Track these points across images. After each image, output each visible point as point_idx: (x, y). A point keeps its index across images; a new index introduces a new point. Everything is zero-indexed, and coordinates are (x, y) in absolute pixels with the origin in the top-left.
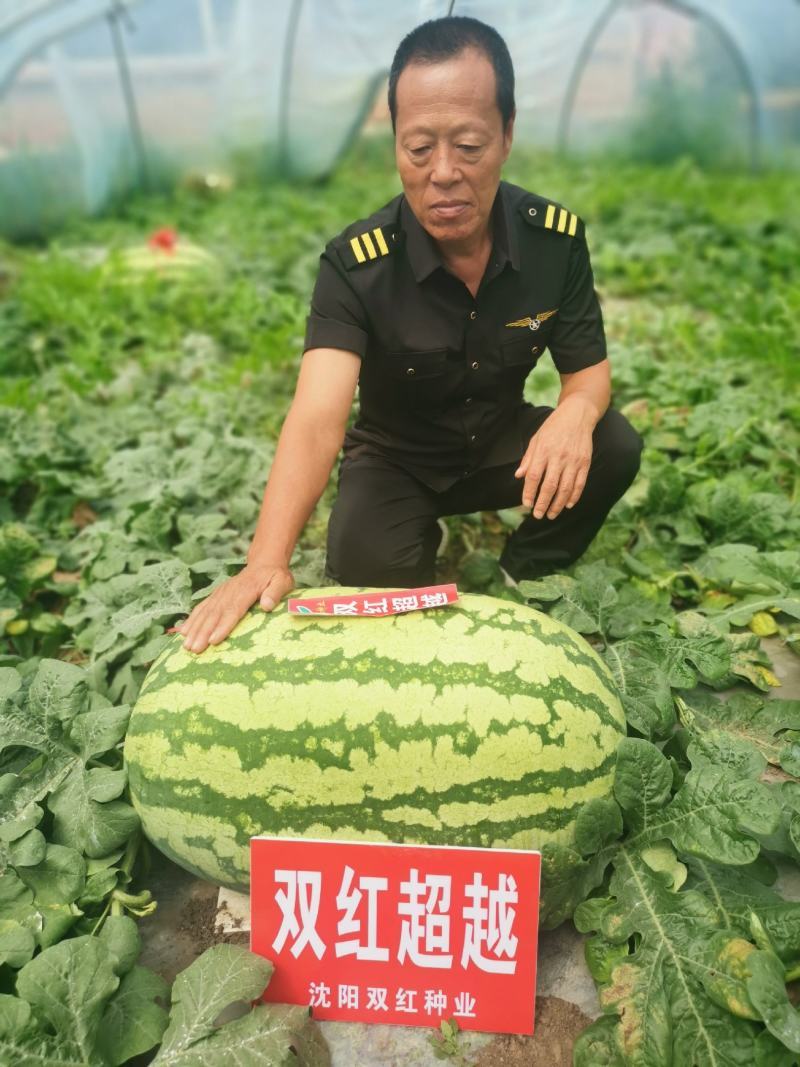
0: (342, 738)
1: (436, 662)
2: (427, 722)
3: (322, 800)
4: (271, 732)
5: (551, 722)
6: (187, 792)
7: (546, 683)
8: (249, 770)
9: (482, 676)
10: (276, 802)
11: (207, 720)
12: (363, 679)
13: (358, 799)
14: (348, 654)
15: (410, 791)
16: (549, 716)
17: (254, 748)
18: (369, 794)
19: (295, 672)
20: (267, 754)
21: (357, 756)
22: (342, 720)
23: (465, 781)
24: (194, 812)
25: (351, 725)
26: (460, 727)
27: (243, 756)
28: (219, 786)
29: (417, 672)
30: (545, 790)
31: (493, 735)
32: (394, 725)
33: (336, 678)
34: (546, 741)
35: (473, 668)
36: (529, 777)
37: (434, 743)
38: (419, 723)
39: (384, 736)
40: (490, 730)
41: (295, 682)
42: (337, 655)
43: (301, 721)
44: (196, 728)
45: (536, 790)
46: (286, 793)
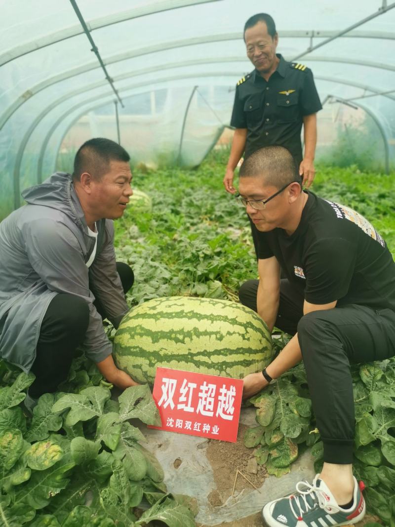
0: (182, 334)
1: (212, 315)
2: (208, 331)
3: (176, 353)
4: (162, 332)
5: (246, 334)
6: (135, 350)
7: (245, 323)
8: (154, 343)
9: (225, 319)
10: (162, 353)
11: (142, 329)
12: (190, 318)
13: (187, 353)
14: (185, 311)
15: (202, 351)
16: (245, 332)
17: (156, 337)
18: (190, 351)
19: (169, 316)
20: (160, 338)
21: (187, 340)
22: (183, 329)
23: (219, 348)
24: (136, 356)
25: (185, 331)
26: (219, 332)
27: (152, 339)
28: (145, 348)
29: (206, 317)
30: (243, 353)
31: (228, 335)
32: (198, 331)
33: (182, 318)
34: (244, 339)
35: (222, 316)
36: (238, 349)
37: (210, 337)
38: (206, 331)
39: (195, 334)
40: (227, 334)
41: (169, 318)
42: (182, 312)
43: (171, 329)
44: (139, 331)
45: (240, 353)
46: (165, 350)
